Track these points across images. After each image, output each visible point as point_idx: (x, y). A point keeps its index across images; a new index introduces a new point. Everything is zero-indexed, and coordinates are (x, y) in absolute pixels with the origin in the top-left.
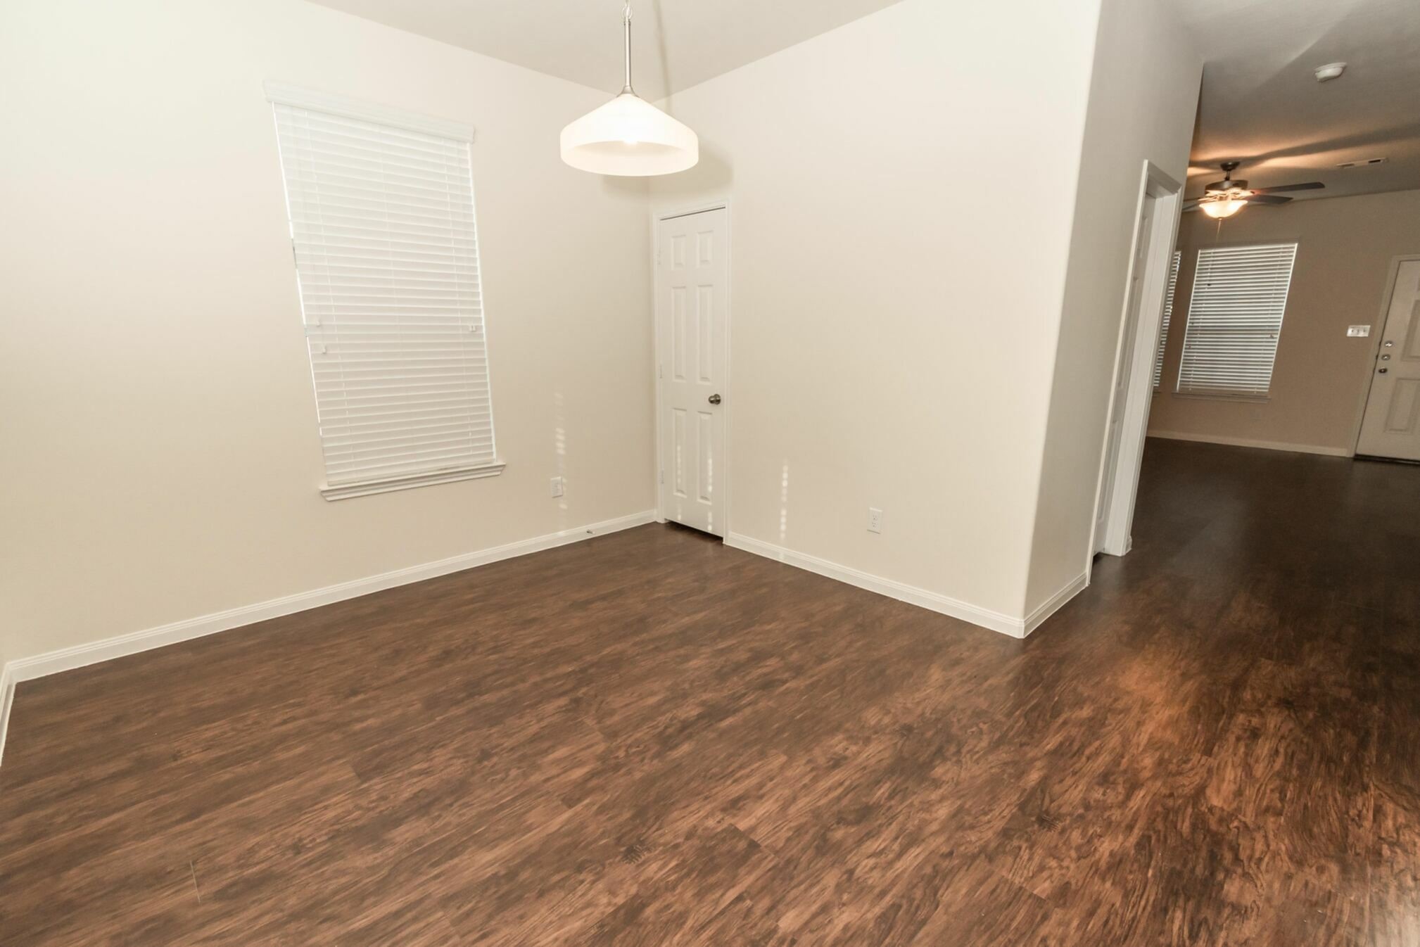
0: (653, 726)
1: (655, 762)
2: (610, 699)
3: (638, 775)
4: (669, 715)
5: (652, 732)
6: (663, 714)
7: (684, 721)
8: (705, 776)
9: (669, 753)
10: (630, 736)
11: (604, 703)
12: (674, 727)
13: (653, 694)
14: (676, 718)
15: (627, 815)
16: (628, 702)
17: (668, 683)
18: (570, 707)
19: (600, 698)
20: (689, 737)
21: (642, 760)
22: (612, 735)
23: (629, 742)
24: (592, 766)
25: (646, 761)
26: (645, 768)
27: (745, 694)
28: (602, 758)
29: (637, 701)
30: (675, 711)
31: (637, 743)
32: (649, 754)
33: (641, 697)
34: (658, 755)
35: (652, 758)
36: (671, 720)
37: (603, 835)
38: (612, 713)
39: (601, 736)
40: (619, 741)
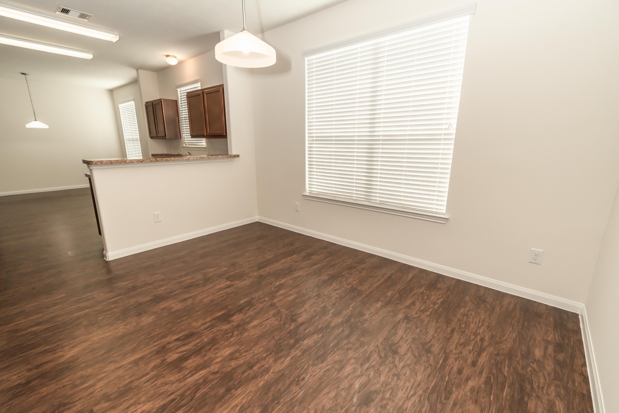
0: (255, 310)
1: (254, 297)
2: (277, 322)
3: (261, 292)
4: (247, 315)
5: (256, 307)
6: (249, 316)
7: (241, 312)
8: (237, 293)
9: (248, 300)
10: (265, 305)
11: (279, 320)
12: (245, 310)
13: (254, 327)
14: (244, 314)
15: (263, 283)
16: (267, 321)
17: (246, 334)
18: (295, 317)
19: (282, 323)
20: (239, 306)
21: (259, 297)
22: (272, 305)
23: (265, 303)
24: (277, 294)
25: (258, 297)
26: (258, 295)
27: (204, 330)
28: (274, 297)
29: (263, 321)
30: (244, 317)
31: (261, 303)
32: (256, 299)
33: (260, 324)
34: (253, 299)
35: (255, 297)
36: (246, 313)
37: (269, 279)
38: (274, 315)
39: (277, 304)
40: (269, 303)
